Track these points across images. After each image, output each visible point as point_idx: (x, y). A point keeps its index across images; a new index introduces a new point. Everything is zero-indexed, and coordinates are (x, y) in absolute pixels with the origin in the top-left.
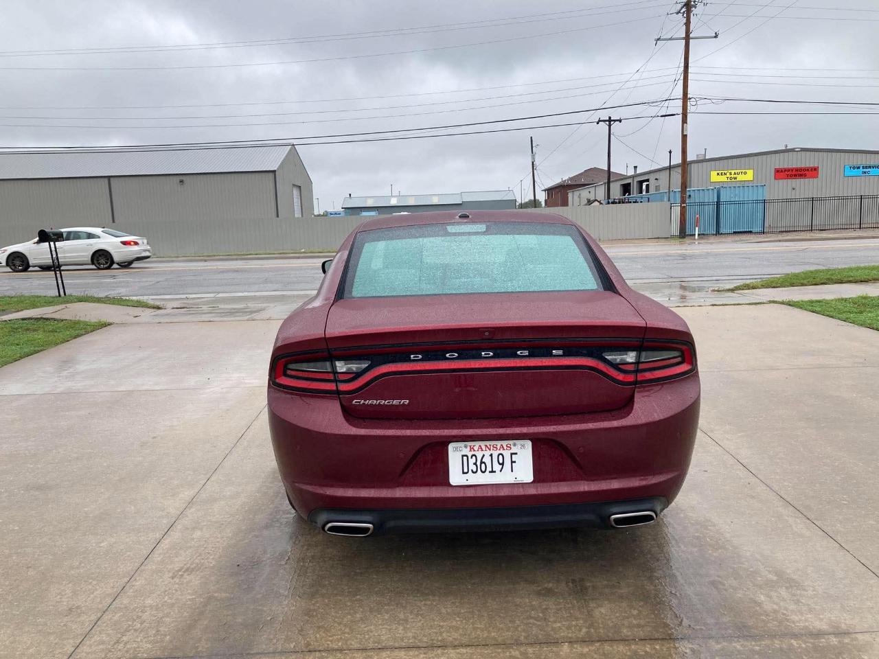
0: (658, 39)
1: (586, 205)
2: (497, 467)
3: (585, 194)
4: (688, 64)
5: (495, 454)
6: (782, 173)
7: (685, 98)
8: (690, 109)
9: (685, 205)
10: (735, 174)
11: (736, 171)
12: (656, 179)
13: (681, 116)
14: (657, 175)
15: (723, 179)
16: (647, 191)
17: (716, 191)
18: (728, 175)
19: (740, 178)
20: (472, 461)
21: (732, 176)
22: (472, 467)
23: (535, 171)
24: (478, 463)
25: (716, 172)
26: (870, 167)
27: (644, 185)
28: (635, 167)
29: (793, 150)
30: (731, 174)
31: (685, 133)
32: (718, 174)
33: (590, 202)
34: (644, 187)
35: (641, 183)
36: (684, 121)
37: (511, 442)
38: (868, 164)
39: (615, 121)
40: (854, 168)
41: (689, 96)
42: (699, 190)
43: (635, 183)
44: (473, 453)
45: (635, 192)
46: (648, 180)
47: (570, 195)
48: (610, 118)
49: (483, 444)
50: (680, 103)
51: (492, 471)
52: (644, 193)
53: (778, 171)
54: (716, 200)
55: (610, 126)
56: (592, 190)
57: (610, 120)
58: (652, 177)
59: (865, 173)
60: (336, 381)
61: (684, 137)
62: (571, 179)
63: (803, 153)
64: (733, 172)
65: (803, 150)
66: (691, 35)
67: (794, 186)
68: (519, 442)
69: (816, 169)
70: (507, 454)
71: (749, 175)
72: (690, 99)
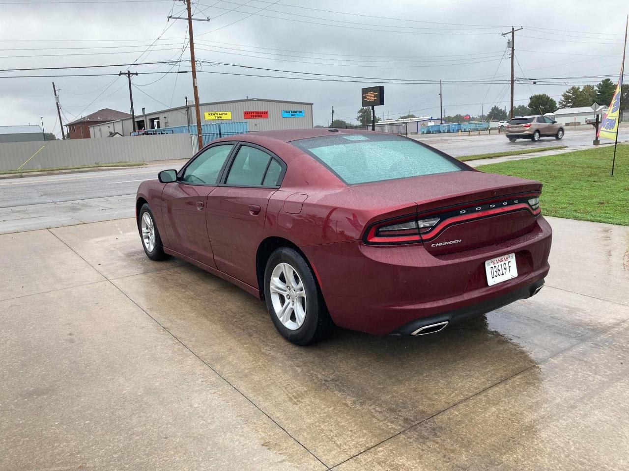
0: (170, 17)
1: (109, 137)
2: (504, 271)
3: (105, 129)
4: (192, 37)
5: (503, 263)
6: (249, 115)
7: (193, 61)
8: (197, 68)
9: (201, 135)
10: (220, 114)
11: (221, 113)
12: (165, 118)
13: (191, 72)
14: (166, 115)
15: (213, 117)
16: (159, 127)
17: (217, 125)
18: (216, 115)
19: (224, 117)
20: (495, 270)
21: (219, 116)
22: (495, 274)
23: (60, 110)
24: (497, 271)
25: (208, 113)
26: (295, 112)
27: (155, 122)
28: (143, 109)
29: (252, 100)
30: (217, 114)
31: (196, 85)
32: (209, 114)
33: (112, 135)
34: (155, 123)
35: (152, 120)
36: (194, 76)
37: (507, 256)
38: (294, 110)
39: (133, 74)
40: (287, 112)
41: (195, 59)
42: (207, 125)
43: (148, 121)
44: (494, 265)
45: (148, 127)
46: (158, 118)
47: (91, 130)
48: (129, 71)
49: (497, 259)
50: (190, 64)
51: (503, 274)
52: (156, 128)
53: (245, 113)
54: (218, 132)
55: (129, 77)
56: (111, 126)
57: (129, 73)
58: (161, 117)
59: (292, 115)
60: (419, 234)
61: (195, 88)
62: (90, 116)
63: (259, 102)
64: (219, 113)
65: (258, 100)
66: (192, 17)
67: (256, 123)
68: (510, 255)
69: (266, 113)
70: (507, 262)
71: (228, 116)
72: (196, 61)
